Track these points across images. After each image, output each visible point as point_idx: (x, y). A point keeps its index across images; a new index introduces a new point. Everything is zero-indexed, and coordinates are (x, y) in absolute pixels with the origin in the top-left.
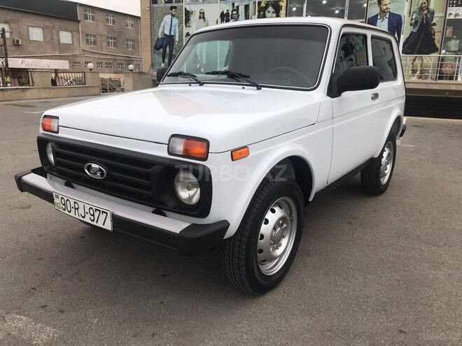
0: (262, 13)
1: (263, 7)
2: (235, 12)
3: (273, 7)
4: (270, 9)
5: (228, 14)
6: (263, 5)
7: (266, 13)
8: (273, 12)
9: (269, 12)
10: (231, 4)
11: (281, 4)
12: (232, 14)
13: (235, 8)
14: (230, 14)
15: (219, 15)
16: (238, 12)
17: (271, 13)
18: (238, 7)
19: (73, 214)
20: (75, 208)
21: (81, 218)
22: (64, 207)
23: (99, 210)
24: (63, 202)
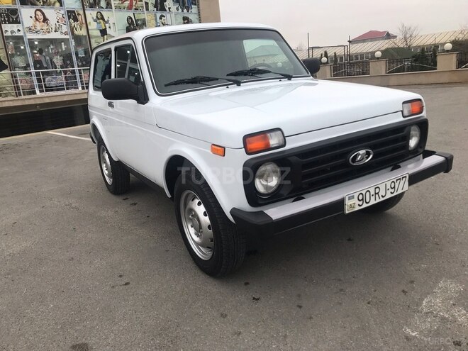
19: (373, 202)
20: (376, 194)
21: (382, 199)
22: (361, 203)
23: (400, 179)
24: (361, 197)
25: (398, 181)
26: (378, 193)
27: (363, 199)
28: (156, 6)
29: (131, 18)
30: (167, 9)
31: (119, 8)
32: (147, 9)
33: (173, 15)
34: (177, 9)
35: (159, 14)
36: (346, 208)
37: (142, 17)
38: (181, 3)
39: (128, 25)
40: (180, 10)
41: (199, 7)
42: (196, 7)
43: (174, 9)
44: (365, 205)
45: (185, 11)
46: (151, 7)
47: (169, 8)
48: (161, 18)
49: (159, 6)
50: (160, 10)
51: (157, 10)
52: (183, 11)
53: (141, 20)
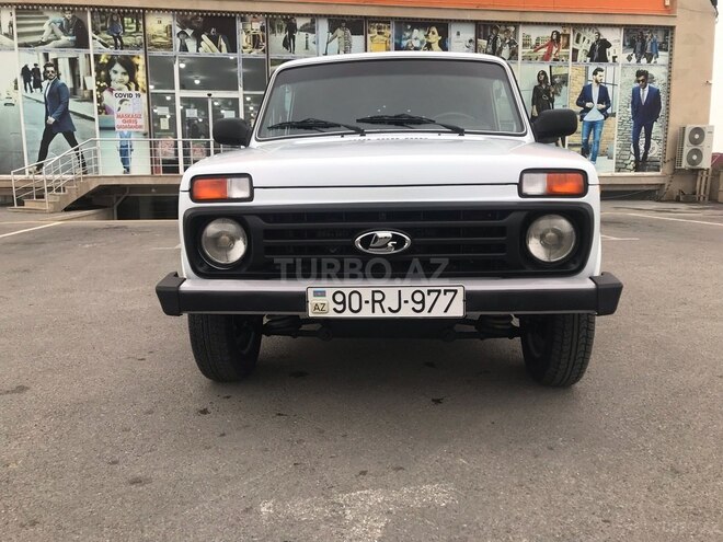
0: (103, 73)
1: (103, 64)
2: (51, 69)
3: (122, 64)
4: (117, 67)
5: (36, 70)
6: (103, 60)
7: (111, 73)
8: (124, 74)
9: (116, 72)
10: (41, 55)
11: (136, 61)
12: (46, 72)
13: (50, 61)
14: (42, 70)
15: (20, 71)
16: (56, 69)
17: (119, 74)
18: (56, 60)
19: (366, 313)
20: (374, 301)
21: (389, 314)
22: (340, 308)
23: (439, 291)
24: (339, 298)
25: (434, 295)
26: (380, 302)
27: (343, 302)
28: (590, 54)
29: (544, 73)
30: (610, 58)
31: (528, 59)
32: (574, 59)
33: (619, 69)
34: (629, 58)
35: (592, 68)
36: (310, 307)
37: (563, 71)
38: (638, 49)
39: (537, 84)
40: (634, 60)
41: (671, 55)
42: (667, 53)
43: (622, 57)
44: (348, 314)
45: (644, 61)
46: (581, 56)
47: (614, 58)
48: (595, 73)
49: (596, 54)
50: (597, 61)
51: (591, 61)
52: (638, 61)
53: (560, 76)
